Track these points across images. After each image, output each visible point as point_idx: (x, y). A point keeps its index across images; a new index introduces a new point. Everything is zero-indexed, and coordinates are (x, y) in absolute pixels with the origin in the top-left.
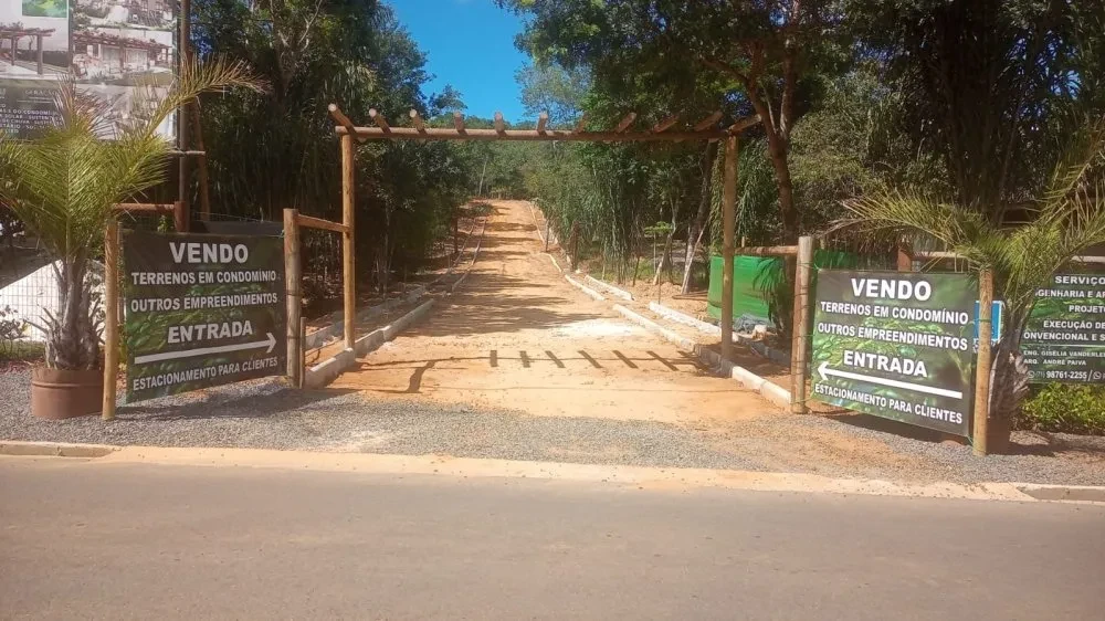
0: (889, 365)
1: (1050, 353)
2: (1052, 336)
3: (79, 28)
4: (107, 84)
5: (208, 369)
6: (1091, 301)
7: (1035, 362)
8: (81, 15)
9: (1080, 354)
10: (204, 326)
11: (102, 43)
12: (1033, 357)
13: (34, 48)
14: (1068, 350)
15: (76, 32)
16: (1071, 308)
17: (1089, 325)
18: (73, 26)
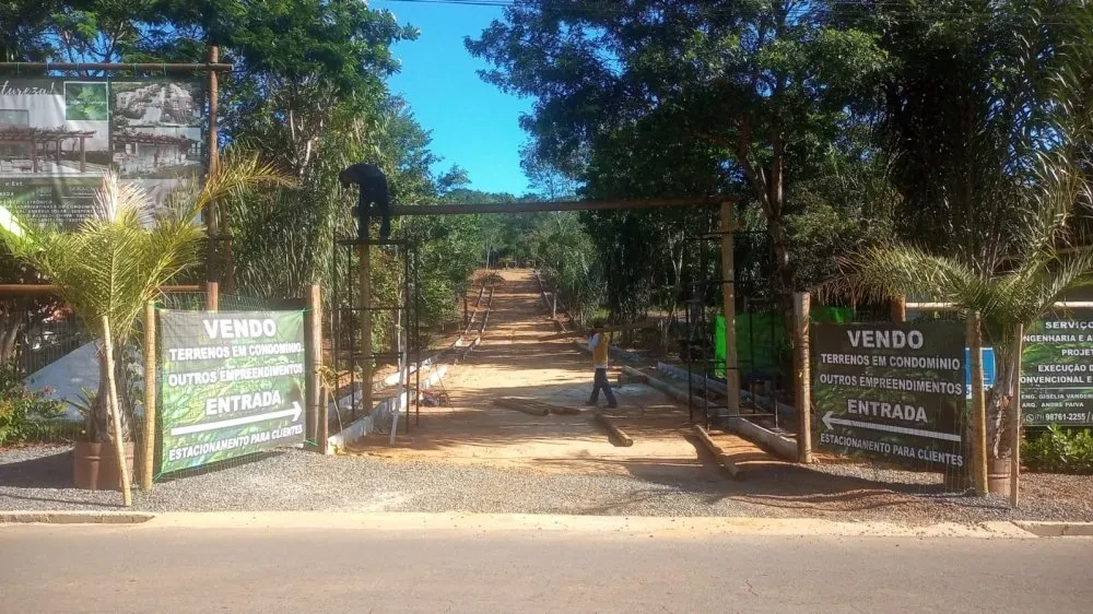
0: (891, 412)
1: (1048, 397)
2: (1048, 380)
3: (118, 130)
4: (143, 178)
5: (241, 438)
6: (1082, 344)
7: (1033, 405)
8: (120, 117)
9: (1077, 396)
10: (238, 397)
11: (138, 142)
12: (1031, 401)
13: (77, 149)
14: (1065, 393)
15: (116, 133)
16: (1064, 352)
17: (1083, 368)
18: (113, 128)
